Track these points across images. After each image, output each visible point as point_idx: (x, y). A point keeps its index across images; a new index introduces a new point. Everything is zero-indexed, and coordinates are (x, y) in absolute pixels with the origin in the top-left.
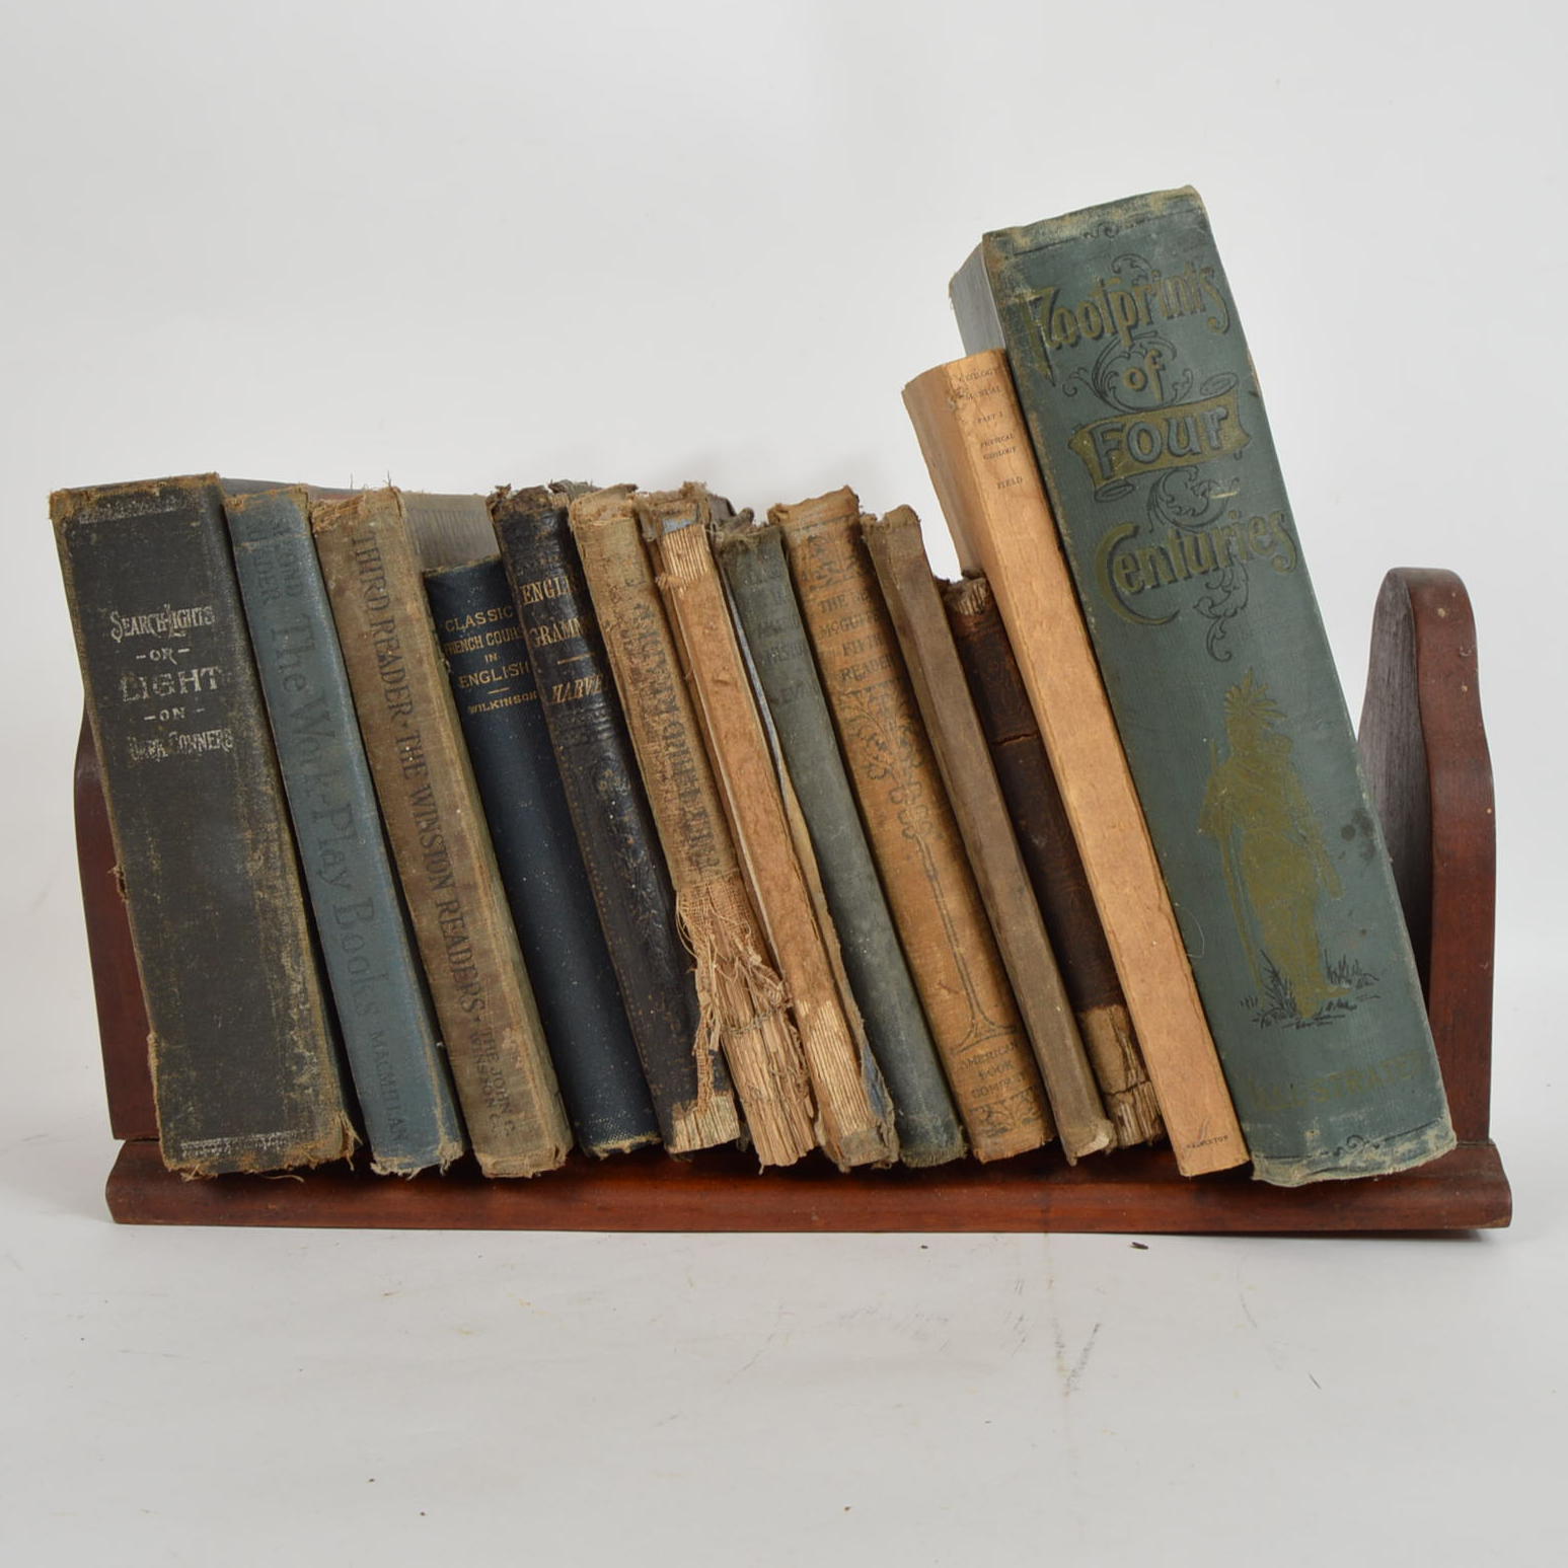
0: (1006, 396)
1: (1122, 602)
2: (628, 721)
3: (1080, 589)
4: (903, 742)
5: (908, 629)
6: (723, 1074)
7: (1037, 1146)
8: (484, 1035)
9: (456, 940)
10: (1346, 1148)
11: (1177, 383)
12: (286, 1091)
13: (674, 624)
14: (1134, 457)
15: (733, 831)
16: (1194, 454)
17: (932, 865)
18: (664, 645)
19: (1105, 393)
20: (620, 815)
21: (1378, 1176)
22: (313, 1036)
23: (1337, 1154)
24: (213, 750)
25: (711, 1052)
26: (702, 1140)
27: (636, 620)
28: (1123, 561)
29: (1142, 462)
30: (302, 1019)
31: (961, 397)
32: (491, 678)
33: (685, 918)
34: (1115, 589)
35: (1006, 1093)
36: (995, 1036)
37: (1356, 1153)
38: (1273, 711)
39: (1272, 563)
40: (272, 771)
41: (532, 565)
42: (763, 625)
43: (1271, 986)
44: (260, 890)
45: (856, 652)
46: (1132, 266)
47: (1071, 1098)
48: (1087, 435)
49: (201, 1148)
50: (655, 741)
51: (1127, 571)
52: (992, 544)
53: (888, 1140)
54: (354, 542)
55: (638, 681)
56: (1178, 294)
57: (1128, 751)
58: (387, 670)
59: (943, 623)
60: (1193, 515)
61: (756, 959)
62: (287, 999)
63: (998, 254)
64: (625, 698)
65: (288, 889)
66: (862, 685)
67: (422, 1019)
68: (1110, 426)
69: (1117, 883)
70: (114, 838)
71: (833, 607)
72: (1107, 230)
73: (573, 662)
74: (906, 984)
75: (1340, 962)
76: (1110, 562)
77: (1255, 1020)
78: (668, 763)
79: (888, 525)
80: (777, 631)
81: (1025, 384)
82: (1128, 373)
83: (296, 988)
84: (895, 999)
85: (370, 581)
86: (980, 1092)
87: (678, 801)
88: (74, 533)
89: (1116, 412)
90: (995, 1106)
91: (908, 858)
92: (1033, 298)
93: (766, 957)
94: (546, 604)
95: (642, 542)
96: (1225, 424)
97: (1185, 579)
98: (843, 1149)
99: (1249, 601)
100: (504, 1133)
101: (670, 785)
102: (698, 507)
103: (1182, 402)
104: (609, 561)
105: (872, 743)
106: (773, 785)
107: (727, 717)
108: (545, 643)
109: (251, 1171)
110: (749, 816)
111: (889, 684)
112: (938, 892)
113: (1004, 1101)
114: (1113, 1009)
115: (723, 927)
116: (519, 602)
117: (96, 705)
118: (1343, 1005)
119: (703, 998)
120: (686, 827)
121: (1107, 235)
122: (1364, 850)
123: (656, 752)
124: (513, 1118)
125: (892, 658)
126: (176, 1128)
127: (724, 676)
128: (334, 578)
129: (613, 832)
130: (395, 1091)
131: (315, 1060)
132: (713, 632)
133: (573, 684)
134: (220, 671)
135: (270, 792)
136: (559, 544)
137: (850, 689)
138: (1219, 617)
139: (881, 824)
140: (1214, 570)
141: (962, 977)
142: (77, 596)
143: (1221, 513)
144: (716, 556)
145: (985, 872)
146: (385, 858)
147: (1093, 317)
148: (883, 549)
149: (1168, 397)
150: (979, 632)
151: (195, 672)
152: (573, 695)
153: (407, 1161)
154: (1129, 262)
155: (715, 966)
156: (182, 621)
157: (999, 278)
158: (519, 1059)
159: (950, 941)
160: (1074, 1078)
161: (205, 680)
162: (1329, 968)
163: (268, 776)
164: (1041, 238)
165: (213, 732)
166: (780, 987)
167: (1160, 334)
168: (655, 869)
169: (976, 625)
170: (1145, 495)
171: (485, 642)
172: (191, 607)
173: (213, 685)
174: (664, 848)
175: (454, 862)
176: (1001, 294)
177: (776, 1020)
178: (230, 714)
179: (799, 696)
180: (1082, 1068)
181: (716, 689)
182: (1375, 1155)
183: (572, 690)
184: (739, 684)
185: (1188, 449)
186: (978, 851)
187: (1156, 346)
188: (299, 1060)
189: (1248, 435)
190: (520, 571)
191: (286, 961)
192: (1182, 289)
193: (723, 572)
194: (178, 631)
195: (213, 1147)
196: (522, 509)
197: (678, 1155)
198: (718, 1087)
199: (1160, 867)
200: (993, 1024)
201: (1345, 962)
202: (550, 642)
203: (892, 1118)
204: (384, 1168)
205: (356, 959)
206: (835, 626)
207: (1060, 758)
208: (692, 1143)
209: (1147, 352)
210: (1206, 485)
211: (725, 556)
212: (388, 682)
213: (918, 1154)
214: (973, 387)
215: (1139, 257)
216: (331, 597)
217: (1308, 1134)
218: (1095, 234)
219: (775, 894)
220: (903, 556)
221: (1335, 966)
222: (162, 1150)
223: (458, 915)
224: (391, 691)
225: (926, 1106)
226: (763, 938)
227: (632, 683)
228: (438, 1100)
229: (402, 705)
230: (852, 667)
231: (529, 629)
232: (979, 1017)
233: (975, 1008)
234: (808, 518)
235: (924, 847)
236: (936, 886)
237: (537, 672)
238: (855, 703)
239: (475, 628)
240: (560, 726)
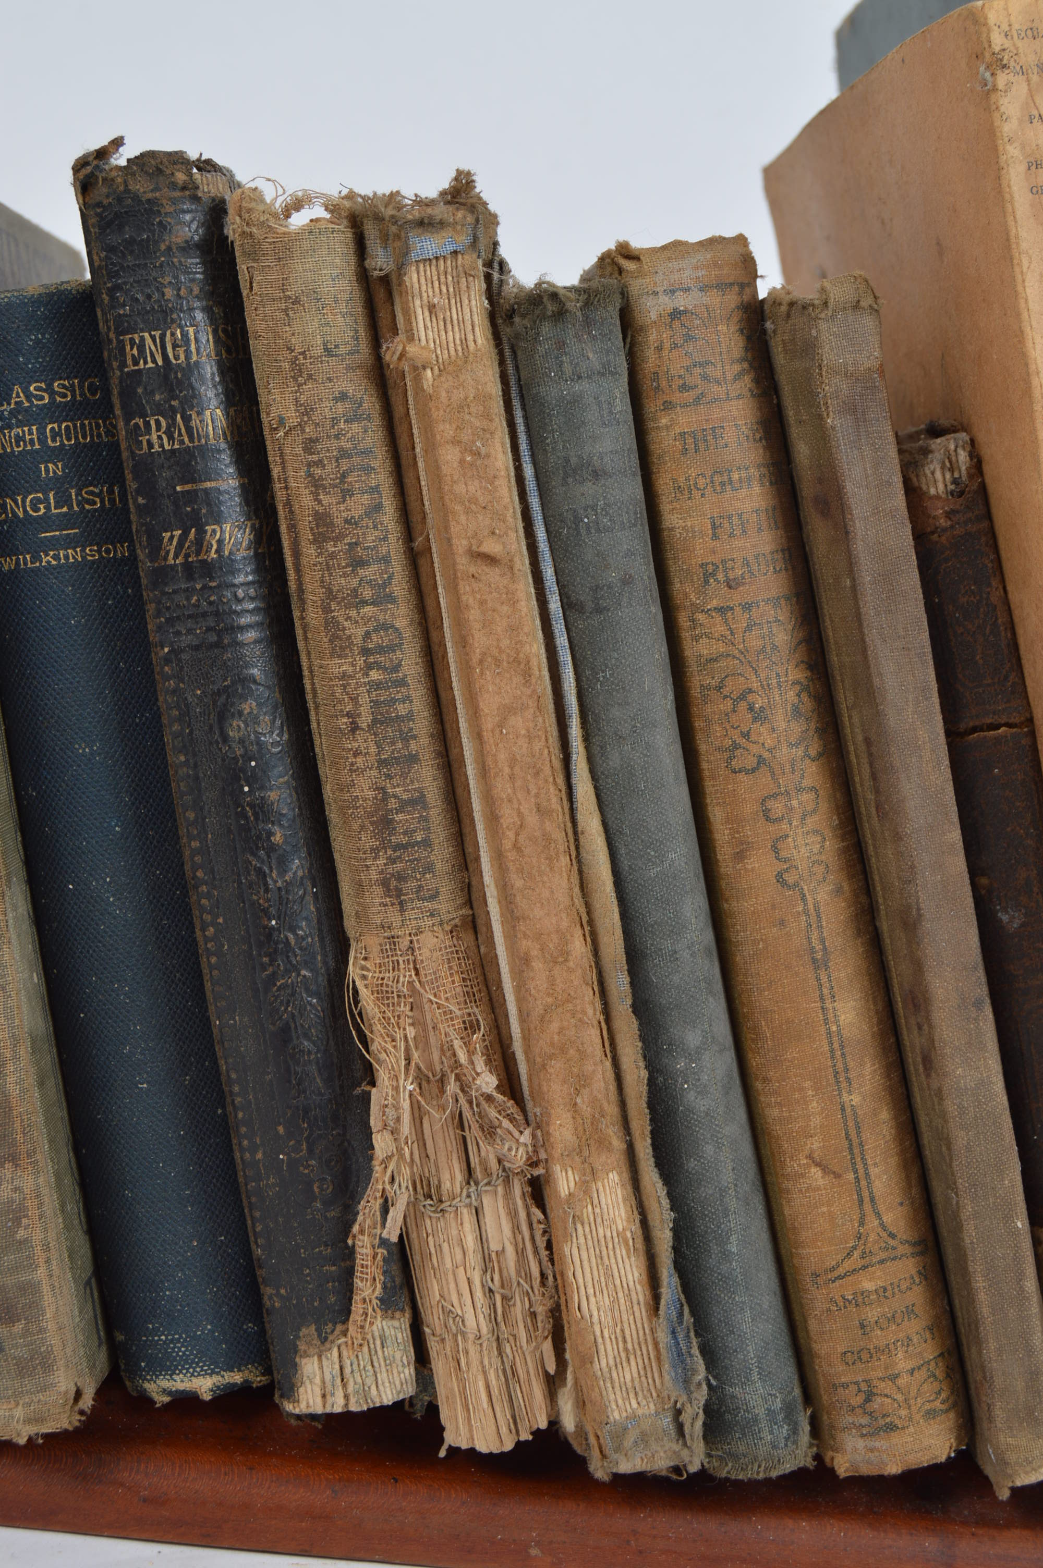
2: (296, 614)
4: (797, 713)
6: (398, 1280)
7: (943, 1459)
13: (403, 441)
15: (468, 839)
17: (822, 941)
18: (382, 478)
20: (262, 788)
25: (384, 1242)
26: (346, 1397)
27: (335, 421)
31: (1005, 66)
32: (48, 508)
33: (363, 992)
35: (902, 1362)
36: (894, 1259)
41: (149, 297)
42: (573, 461)
45: (731, 535)
47: (1020, 1385)
50: (346, 656)
55: (326, 539)
59: (899, 500)
61: (488, 1082)
64: (298, 570)
66: (736, 598)
71: (702, 446)
73: (206, 491)
78: (364, 700)
79: (826, 304)
84: (727, 1177)
86: (858, 1356)
87: (374, 773)
90: (883, 1385)
91: (782, 923)
93: (505, 1082)
94: (166, 377)
95: (363, 276)
98: (606, 1441)
101: (362, 741)
102: (477, 221)
104: (297, 301)
105: (743, 705)
106: (558, 764)
107: (486, 624)
108: (157, 448)
110: (508, 816)
111: (783, 602)
112: (826, 991)
113: (897, 1376)
115: (432, 1014)
116: (115, 364)
119: (382, 1143)
120: (385, 824)
123: (344, 676)
127: (491, 547)
129: (246, 818)
132: (479, 462)
133: (201, 532)
136: (204, 263)
137: (715, 603)
139: (740, 856)
141: (851, 1149)
144: (500, 321)
145: (918, 966)
150: (952, 527)
152: (198, 553)
155: (410, 1087)
158: (25, 1221)
159: (837, 1081)
166: (526, 1138)
168: (315, 894)
169: (948, 515)
171: (42, 440)
174: (336, 856)
177: (508, 1195)
181: (472, 570)
183: (199, 542)
184: (518, 565)
190: (124, 305)
193: (507, 352)
196: (141, 186)
197: (299, 1417)
198: (387, 1304)
200: (892, 1236)
202: (167, 447)
203: (702, 1395)
206: (701, 482)
208: (330, 1400)
211: (517, 319)
213: (734, 1456)
219: (537, 965)
220: (845, 365)
225: (759, 1373)
226: (501, 1042)
227: (315, 541)
230: (724, 562)
231: (128, 417)
232: (872, 1223)
233: (867, 1206)
234: (676, 276)
235: (811, 907)
236: (824, 979)
237: (135, 501)
238: (720, 629)
239: (26, 410)
240: (168, 608)
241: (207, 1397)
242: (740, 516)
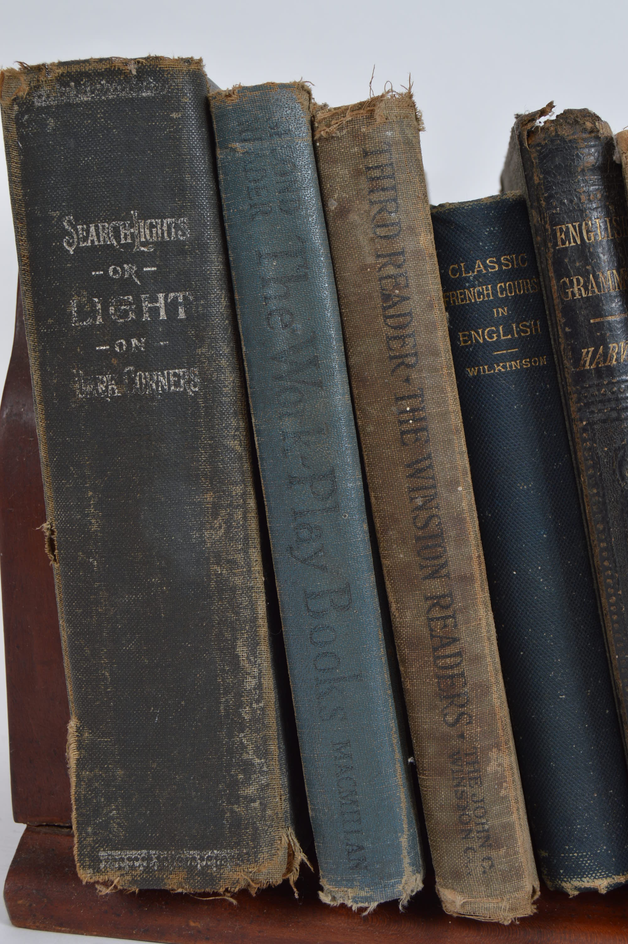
8: (467, 755)
9: (445, 641)
12: (230, 803)
22: (265, 740)
24: (175, 393)
30: (255, 720)
32: (499, 336)
40: (242, 424)
41: (571, 201)
44: (218, 564)
49: (122, 860)
54: (366, 154)
58: (391, 312)
62: (239, 695)
65: (249, 565)
67: (394, 730)
70: (46, 489)
73: (608, 322)
83: (250, 683)
85: (381, 202)
88: (26, 117)
94: (583, 251)
100: (480, 870)
108: (577, 296)
109: (180, 890)
116: (551, 245)
117: (37, 329)
124: (493, 854)
126: (95, 834)
128: (336, 196)
130: (357, 812)
131: (265, 769)
133: (606, 348)
134: (191, 298)
135: (238, 448)
142: (24, 195)
146: (367, 537)
151: (161, 296)
152: (605, 361)
153: (363, 894)
156: (151, 232)
158: (505, 784)
161: (172, 307)
163: (237, 430)
165: (177, 371)
171: (495, 294)
172: (163, 217)
173: (182, 315)
175: (451, 551)
178: (199, 351)
183: (606, 355)
188: (247, 767)
190: (555, 208)
191: (242, 651)
194: (144, 244)
195: (137, 859)
196: (565, 132)
202: (584, 295)
204: (334, 899)
205: (325, 654)
212: (392, 327)
216: (330, 219)
222: (76, 858)
223: (449, 612)
224: (395, 338)
228: (405, 826)
229: (406, 356)
231: (559, 277)
237: (563, 330)
239: (484, 275)
240: (586, 397)
241: (604, 891)
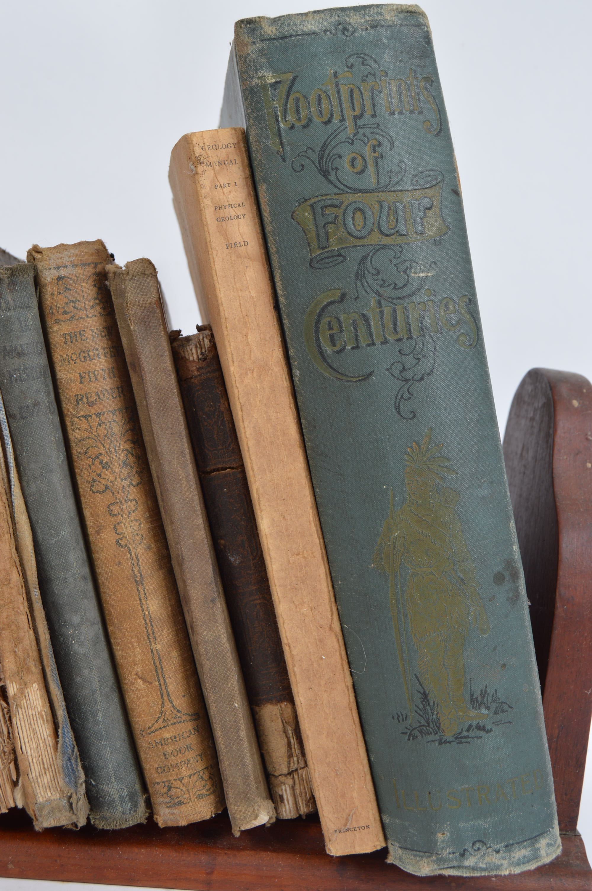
0: (241, 168)
1: (324, 359)
3: (289, 345)
4: (125, 464)
5: (137, 366)
10: (471, 850)
11: (391, 171)
14: (348, 232)
16: (401, 235)
17: (140, 572)
19: (328, 171)
21: (496, 876)
23: (463, 855)
28: (329, 323)
29: (354, 237)
31: (201, 163)
34: (319, 347)
35: (185, 772)
36: (180, 722)
37: (479, 856)
38: (446, 467)
39: (458, 338)
42: (8, 348)
43: (421, 706)
45: (90, 381)
46: (363, 64)
47: (240, 782)
48: (309, 208)
51: (331, 332)
52: (216, 297)
53: (77, 810)
56: (400, 95)
57: (317, 490)
59: (168, 364)
60: (394, 288)
63: (247, 39)
66: (92, 411)
68: (329, 202)
69: (297, 603)
71: (74, 340)
72: (345, 29)
74: (108, 671)
75: (481, 691)
76: (318, 322)
77: (403, 733)
79: (131, 273)
80: (20, 354)
81: (258, 157)
82: (351, 156)
84: (97, 684)
86: (163, 769)
89: (337, 191)
90: (176, 783)
91: (119, 564)
92: (273, 81)
96: (429, 213)
97: (382, 343)
98: (37, 813)
99: (435, 370)
103: (395, 189)
105: (97, 461)
112: (142, 596)
113: (182, 778)
114: (283, 706)
118: (480, 728)
121: (344, 34)
122: (511, 595)
125: (123, 391)
137: (82, 413)
138: (407, 380)
139: (98, 532)
140: (408, 339)
141: (156, 670)
143: (419, 289)
145: (184, 582)
147: (325, 104)
148: (122, 293)
149: (382, 183)
150: (200, 376)
154: (361, 60)
157: (246, 61)
159: (149, 639)
160: (244, 766)
162: (472, 696)
164: (286, 29)
167: (382, 127)
169: (198, 369)
170: (355, 267)
176: (245, 76)
179: (35, 414)
180: (252, 755)
182: (495, 859)
185: (396, 229)
186: (180, 564)
187: (377, 137)
189: (448, 226)
192: (404, 92)
199: (334, 592)
200: (179, 711)
201: (486, 691)
203: (83, 788)
206: (74, 357)
207: (257, 491)
209: (369, 141)
210: (408, 263)
213: (105, 818)
214: (214, 156)
215: (371, 57)
217: (440, 835)
218: (334, 32)
220: (139, 301)
221: (477, 694)
225: (115, 778)
230: (86, 394)
232: (168, 705)
233: (165, 698)
234: (60, 261)
235: (134, 556)
236: (141, 590)
238: (85, 425)
242: (94, 372)
